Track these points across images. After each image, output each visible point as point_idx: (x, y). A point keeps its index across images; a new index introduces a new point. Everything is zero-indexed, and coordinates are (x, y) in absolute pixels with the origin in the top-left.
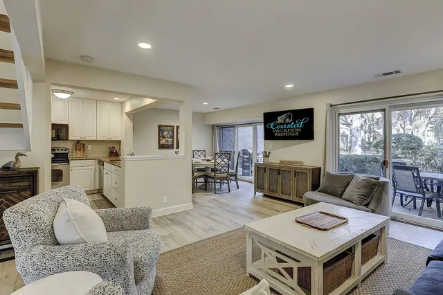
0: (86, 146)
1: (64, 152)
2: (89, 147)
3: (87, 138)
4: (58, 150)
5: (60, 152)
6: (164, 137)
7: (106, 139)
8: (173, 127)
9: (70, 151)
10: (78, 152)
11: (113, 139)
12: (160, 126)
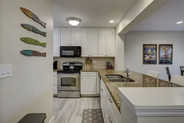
0: (92, 61)
1: (80, 65)
2: (94, 62)
3: (93, 56)
4: (77, 64)
5: (78, 65)
6: (148, 54)
7: (104, 56)
8: (156, 45)
9: (83, 64)
10: (88, 65)
11: (109, 56)
12: (144, 45)
